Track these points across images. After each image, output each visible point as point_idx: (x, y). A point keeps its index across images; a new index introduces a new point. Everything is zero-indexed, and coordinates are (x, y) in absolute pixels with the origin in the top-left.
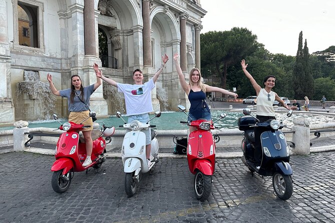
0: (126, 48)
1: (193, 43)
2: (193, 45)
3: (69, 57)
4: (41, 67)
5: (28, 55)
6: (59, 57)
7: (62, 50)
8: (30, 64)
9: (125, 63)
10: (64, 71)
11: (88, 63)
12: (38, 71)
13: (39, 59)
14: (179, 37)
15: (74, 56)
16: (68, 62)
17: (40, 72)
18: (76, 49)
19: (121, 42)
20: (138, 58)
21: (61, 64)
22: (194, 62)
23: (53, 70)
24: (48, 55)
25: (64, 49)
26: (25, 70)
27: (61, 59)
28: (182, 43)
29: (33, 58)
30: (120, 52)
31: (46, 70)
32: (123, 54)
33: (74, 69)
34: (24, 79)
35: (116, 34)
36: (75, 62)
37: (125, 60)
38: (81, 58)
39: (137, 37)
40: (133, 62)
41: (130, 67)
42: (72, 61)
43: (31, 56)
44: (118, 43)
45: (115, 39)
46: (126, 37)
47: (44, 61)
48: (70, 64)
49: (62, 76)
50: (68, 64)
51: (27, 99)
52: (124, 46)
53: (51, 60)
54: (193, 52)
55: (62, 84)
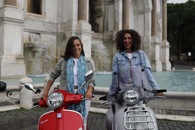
0: (107, 15)
1: (161, 12)
2: (161, 13)
3: (64, 22)
4: (42, 30)
5: (33, 20)
6: (56, 22)
7: (58, 16)
8: (35, 28)
9: (105, 28)
10: (59, 34)
11: (81, 28)
12: (39, 34)
13: (41, 24)
14: (151, 6)
15: (69, 21)
16: (63, 27)
17: (41, 34)
18: (71, 15)
19: (103, 10)
20: (118, 24)
21: (57, 28)
22: (161, 28)
23: (51, 33)
24: (48, 21)
25: (60, 16)
26: (30, 32)
27: (57, 24)
28: (153, 12)
29: (37, 23)
30: (102, 18)
31: (46, 33)
32: (104, 21)
33: (68, 32)
34: (30, 39)
35: (99, 4)
36: (70, 26)
37: (105, 26)
38: (75, 23)
39: (118, 6)
40: (113, 27)
41: (110, 32)
42: (68, 25)
43: (35, 21)
44: (100, 10)
45: (98, 7)
46: (107, 6)
47: (44, 25)
48: (64, 28)
49: (57, 38)
50: (63, 28)
51: (31, 57)
52: (105, 13)
53: (50, 25)
54: (161, 20)
55: (57, 45)
